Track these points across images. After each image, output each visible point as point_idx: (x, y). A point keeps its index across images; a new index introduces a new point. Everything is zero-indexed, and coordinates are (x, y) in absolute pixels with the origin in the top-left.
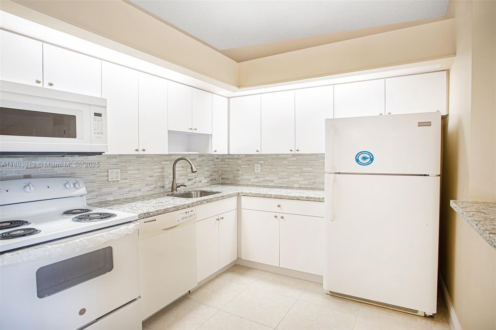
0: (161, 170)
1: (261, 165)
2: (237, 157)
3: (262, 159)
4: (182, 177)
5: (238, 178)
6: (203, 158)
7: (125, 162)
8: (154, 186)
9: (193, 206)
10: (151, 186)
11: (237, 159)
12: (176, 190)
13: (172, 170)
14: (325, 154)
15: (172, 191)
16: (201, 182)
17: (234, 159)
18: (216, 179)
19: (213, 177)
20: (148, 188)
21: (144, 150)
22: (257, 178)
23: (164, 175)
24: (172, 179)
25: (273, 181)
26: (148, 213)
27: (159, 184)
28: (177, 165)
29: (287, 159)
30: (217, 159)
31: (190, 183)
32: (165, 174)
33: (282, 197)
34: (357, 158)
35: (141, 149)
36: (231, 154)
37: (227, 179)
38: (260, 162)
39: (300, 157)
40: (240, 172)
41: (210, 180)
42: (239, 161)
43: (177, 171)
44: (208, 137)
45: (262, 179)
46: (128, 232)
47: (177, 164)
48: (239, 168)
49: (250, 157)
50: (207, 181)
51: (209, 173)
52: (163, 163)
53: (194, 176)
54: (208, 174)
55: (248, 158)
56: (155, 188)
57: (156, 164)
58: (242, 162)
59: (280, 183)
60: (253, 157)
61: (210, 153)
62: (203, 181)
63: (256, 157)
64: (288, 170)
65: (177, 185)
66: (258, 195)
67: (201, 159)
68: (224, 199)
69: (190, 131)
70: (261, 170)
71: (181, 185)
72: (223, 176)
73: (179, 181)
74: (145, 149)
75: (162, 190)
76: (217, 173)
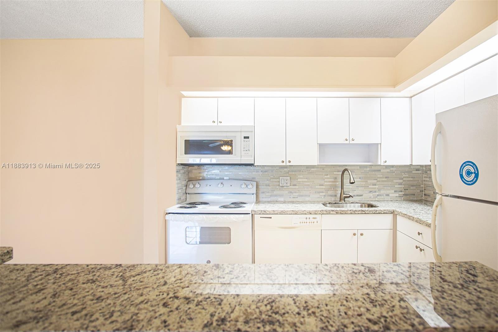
0: (332, 180)
7: (295, 171)
8: (324, 194)
9: (316, 214)
10: (321, 194)
12: (344, 200)
14: (431, 166)
15: (340, 201)
18: (413, 194)
19: (409, 192)
26: (264, 211)
27: (331, 192)
28: (344, 176)
30: (418, 170)
35: (287, 161)
41: (404, 195)
51: (402, 186)
52: (335, 173)
54: (400, 188)
62: (391, 195)
65: (345, 195)
66: (405, 216)
69: (347, 142)
71: (351, 196)
75: (333, 199)
76: (417, 188)
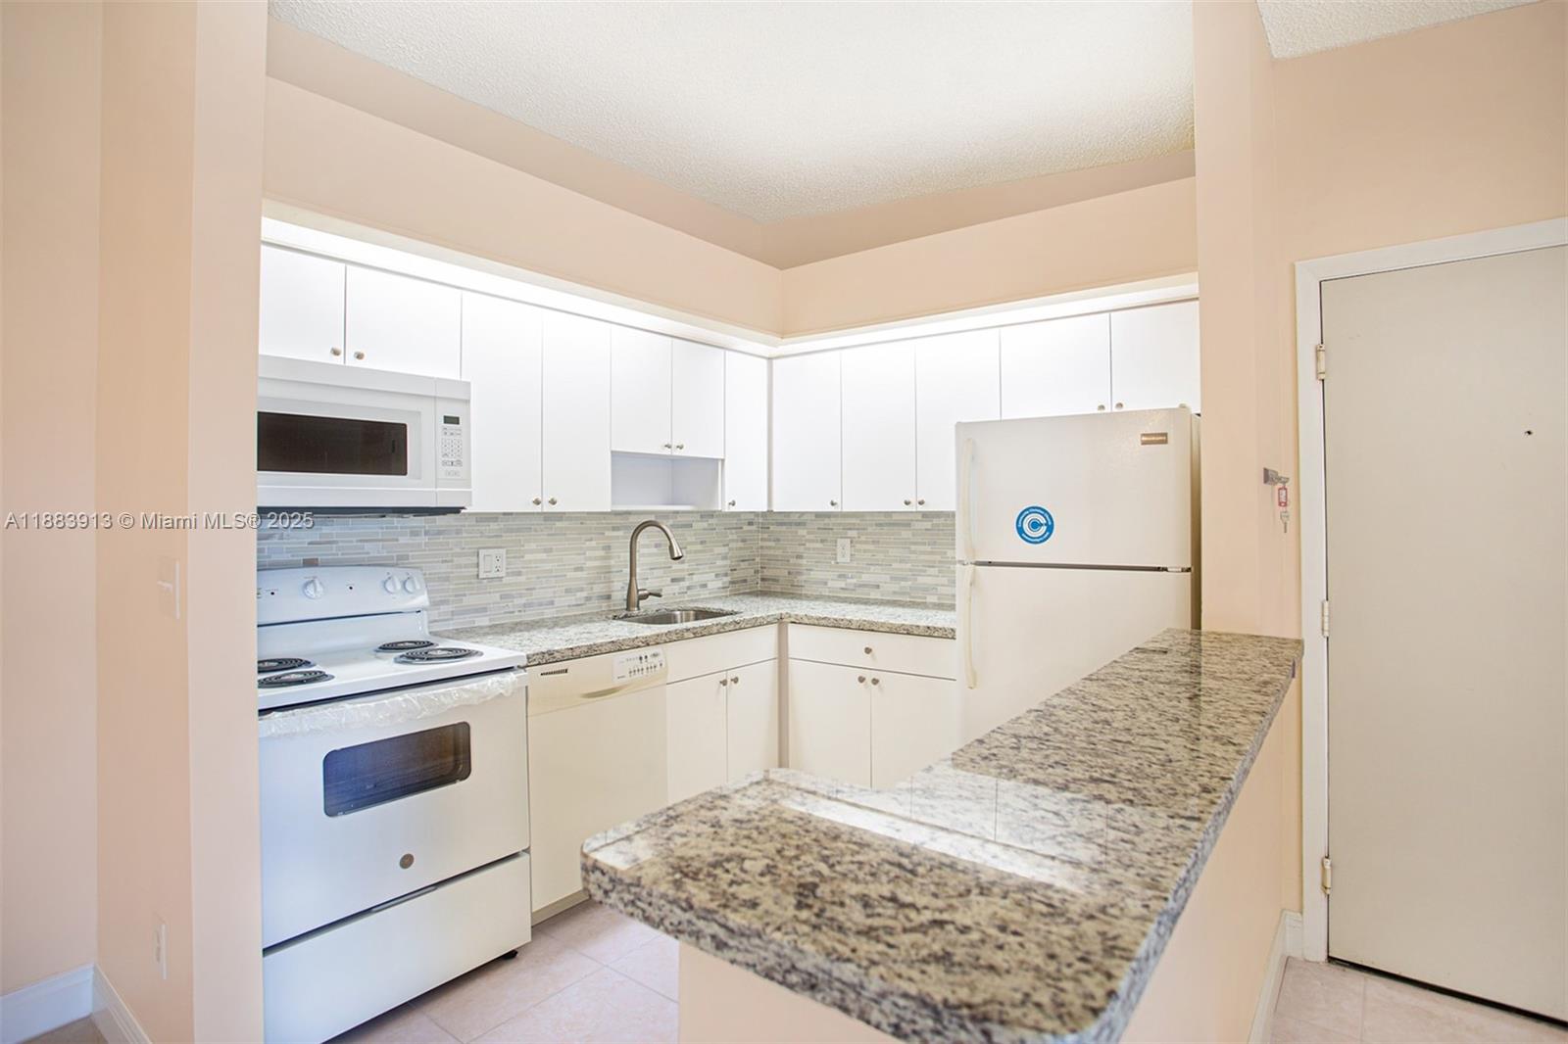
0: (602, 553)
1: (851, 542)
2: (795, 518)
3: (854, 524)
4: (655, 571)
5: (799, 578)
6: (711, 521)
7: (518, 530)
8: (584, 594)
9: (658, 644)
10: (579, 594)
11: (798, 524)
12: (638, 607)
13: (629, 554)
14: (956, 514)
15: (628, 609)
16: (705, 586)
17: (790, 524)
18: (745, 581)
19: (737, 575)
20: (571, 600)
21: (553, 502)
22: (842, 576)
23: (609, 567)
24: (628, 578)
25: (878, 587)
26: (550, 653)
27: (599, 589)
28: (641, 539)
29: (909, 525)
30: (750, 524)
31: (676, 588)
32: (612, 562)
33: (873, 628)
34: (1020, 526)
35: (546, 499)
36: (775, 510)
37: (775, 580)
38: (851, 533)
39: (942, 521)
40: (804, 561)
41: (732, 583)
42: (802, 532)
43: (643, 555)
44: (711, 467)
45: (854, 581)
46: (502, 691)
47: (641, 534)
48: (801, 549)
49: (827, 521)
50: (721, 585)
51: (728, 562)
52: (607, 533)
53: (688, 570)
54: (725, 566)
55: (821, 523)
56: (588, 599)
57: (589, 536)
58: (808, 533)
59: (895, 593)
60: (833, 520)
61: (720, 509)
62: (710, 585)
63: (839, 521)
64: (913, 556)
65: (640, 593)
66: (823, 622)
67: (705, 525)
68: (741, 629)
69: (667, 452)
70: (851, 555)
71: (650, 594)
72: (767, 573)
73: (644, 584)
74: (556, 498)
75: (604, 605)
76: (749, 565)
